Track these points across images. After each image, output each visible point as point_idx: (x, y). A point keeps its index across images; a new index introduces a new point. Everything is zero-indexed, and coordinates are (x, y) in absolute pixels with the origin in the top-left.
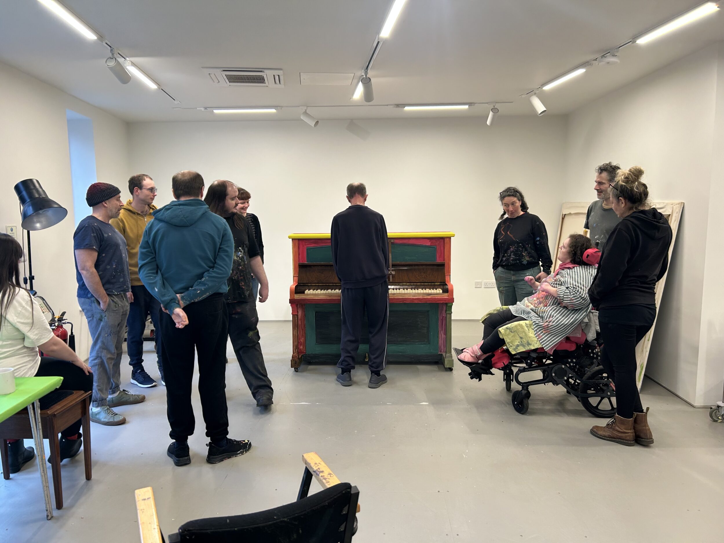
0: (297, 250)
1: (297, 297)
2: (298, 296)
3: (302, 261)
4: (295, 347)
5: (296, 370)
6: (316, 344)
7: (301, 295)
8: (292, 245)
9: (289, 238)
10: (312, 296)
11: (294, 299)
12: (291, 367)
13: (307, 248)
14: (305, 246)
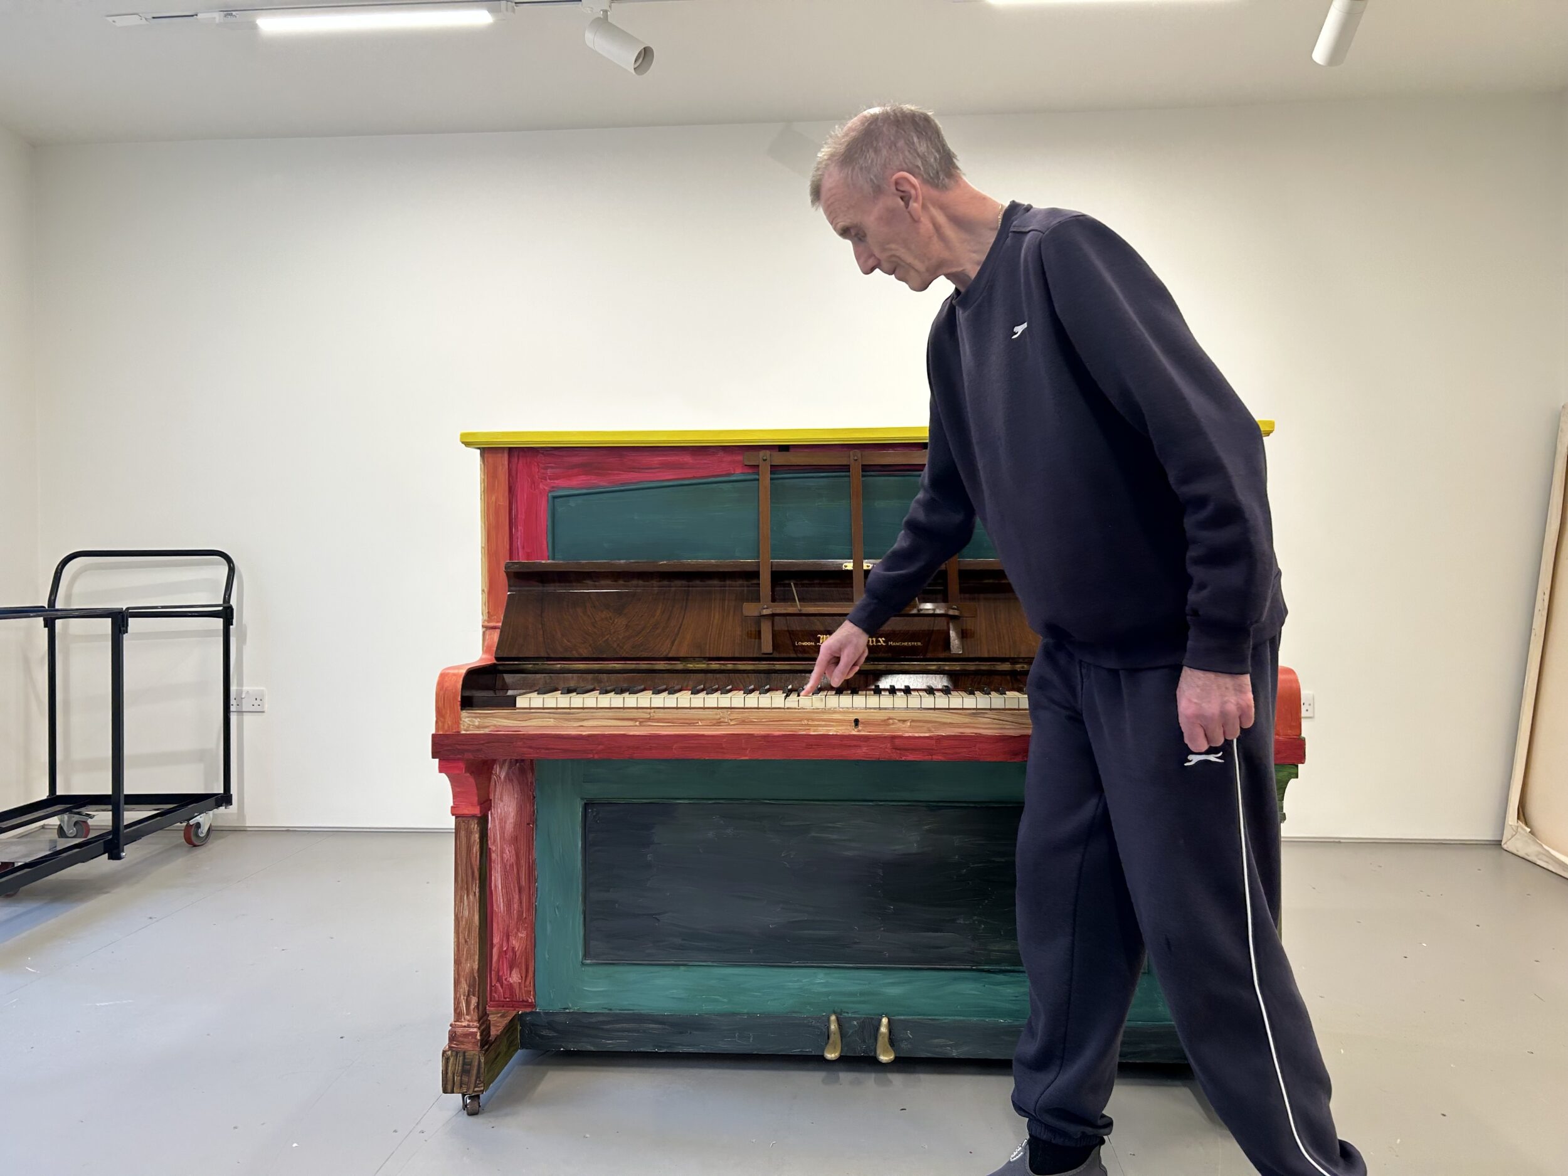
0: (504, 502)
1: (473, 722)
2: (477, 722)
3: (528, 556)
4: (464, 986)
5: (473, 1108)
6: (583, 964)
7: (492, 716)
8: (483, 481)
9: (467, 444)
10: (552, 722)
11: (458, 734)
12: (445, 1091)
13: (550, 491)
14: (541, 486)
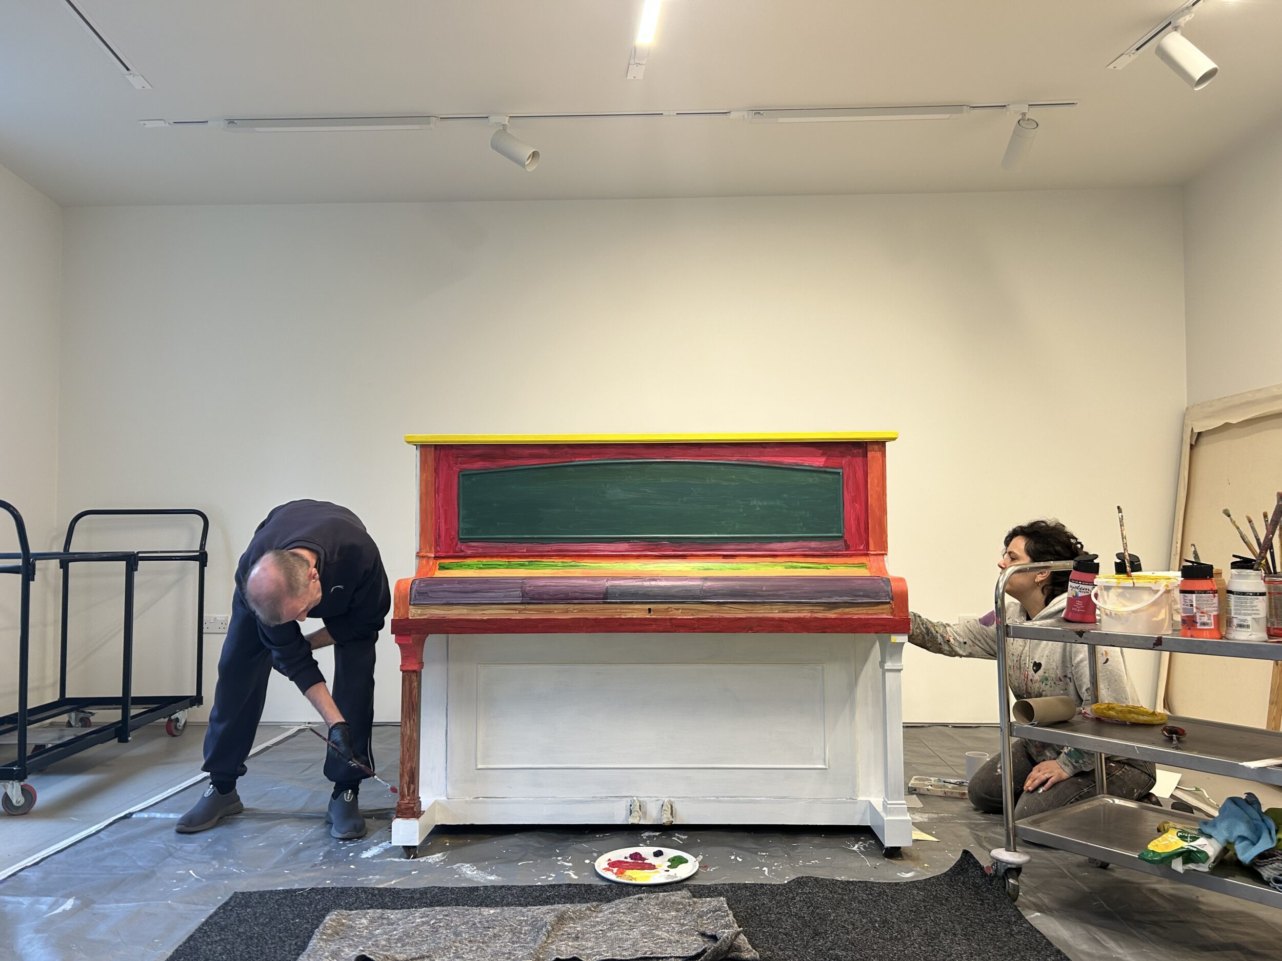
0: (432, 477)
2: (419, 611)
3: (445, 512)
4: (406, 778)
7: (429, 608)
9: (409, 442)
10: (465, 611)
11: (407, 619)
13: (460, 472)
14: (454, 468)
